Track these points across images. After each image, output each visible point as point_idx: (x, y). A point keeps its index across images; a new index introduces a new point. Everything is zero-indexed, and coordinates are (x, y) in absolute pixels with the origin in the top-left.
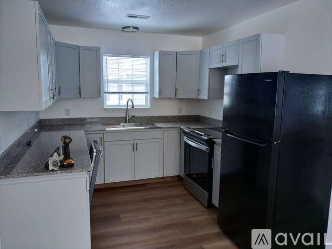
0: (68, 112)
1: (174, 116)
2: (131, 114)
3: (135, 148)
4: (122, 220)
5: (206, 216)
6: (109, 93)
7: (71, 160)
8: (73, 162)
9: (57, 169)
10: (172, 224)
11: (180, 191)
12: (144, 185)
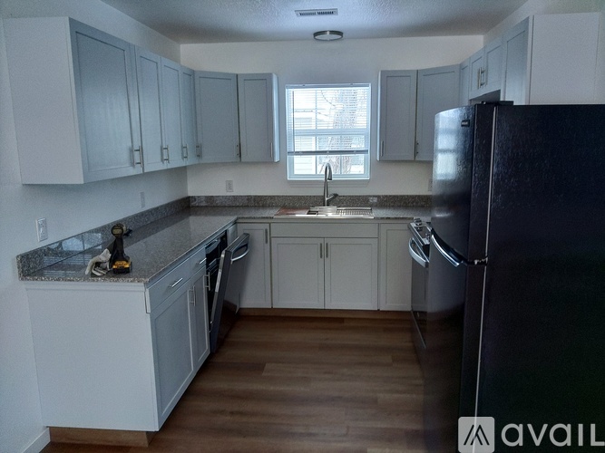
0: (229, 186)
1: (419, 196)
2: (332, 191)
3: (324, 252)
4: (264, 374)
5: (414, 396)
6: (298, 153)
7: (125, 262)
8: (127, 266)
9: (99, 274)
10: (340, 397)
11: (401, 340)
12: (341, 320)
